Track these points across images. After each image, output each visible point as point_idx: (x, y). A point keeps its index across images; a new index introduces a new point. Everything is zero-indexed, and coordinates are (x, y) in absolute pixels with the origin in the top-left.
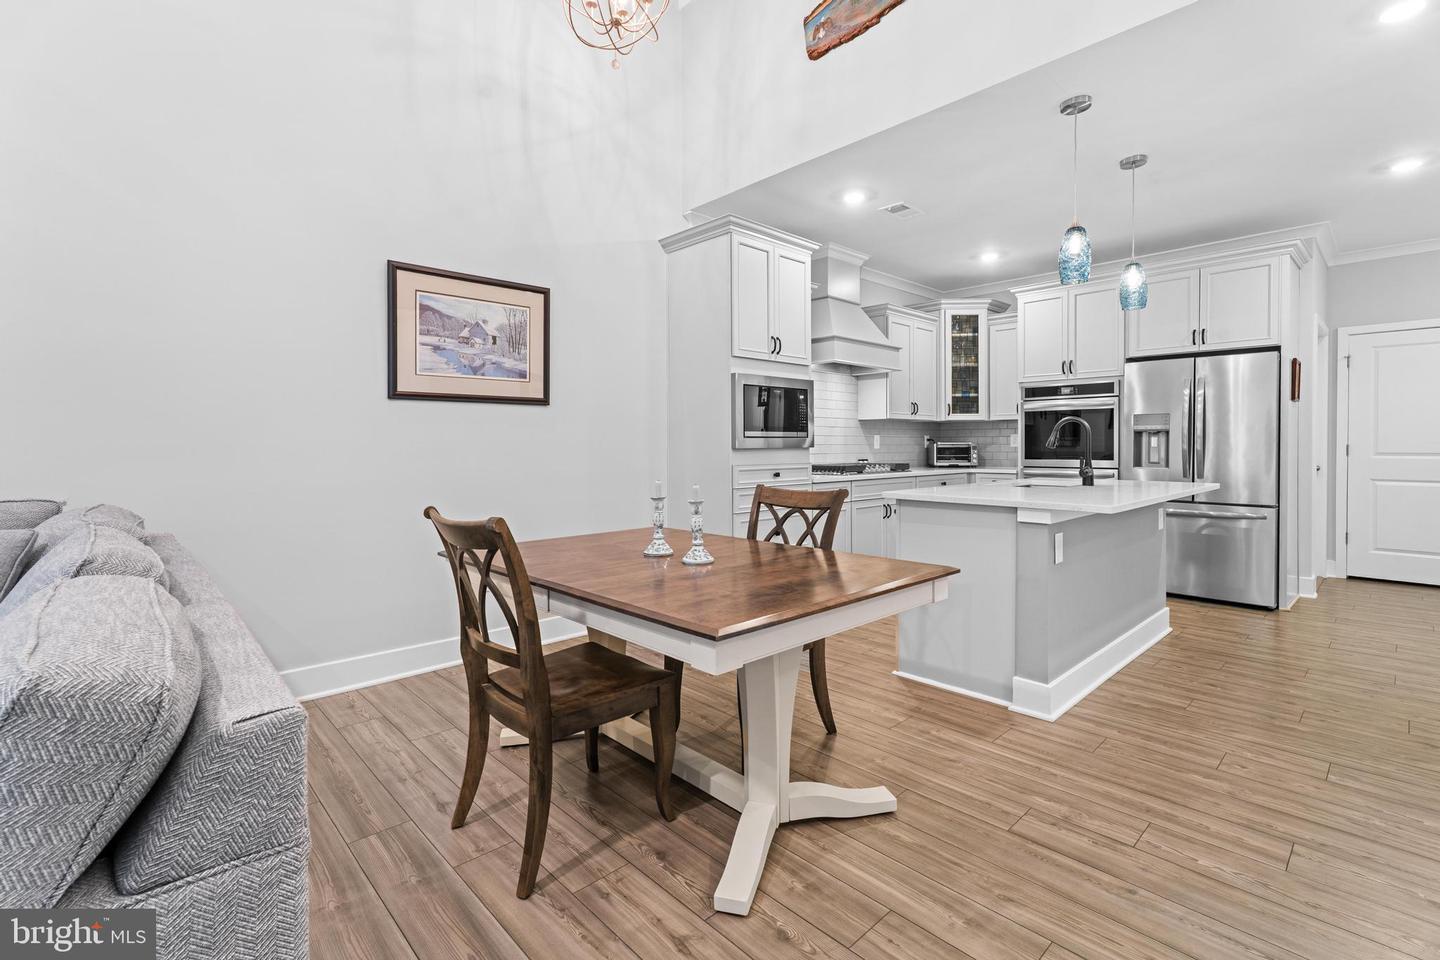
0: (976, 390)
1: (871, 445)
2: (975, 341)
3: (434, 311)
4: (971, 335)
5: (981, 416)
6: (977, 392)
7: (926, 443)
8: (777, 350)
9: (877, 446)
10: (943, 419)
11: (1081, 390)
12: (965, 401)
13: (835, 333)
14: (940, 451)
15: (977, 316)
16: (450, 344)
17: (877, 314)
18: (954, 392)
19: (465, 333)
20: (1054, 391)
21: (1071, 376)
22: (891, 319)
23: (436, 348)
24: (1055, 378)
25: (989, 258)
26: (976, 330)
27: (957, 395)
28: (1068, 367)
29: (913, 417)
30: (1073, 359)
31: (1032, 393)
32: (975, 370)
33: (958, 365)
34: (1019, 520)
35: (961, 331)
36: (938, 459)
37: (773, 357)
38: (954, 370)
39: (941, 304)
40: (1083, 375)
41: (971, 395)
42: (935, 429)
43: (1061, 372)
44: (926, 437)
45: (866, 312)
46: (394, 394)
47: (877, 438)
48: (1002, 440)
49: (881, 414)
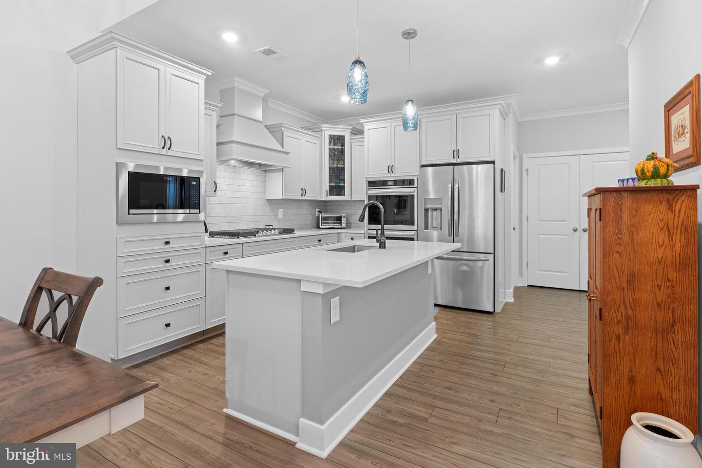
0: (344, 181)
1: (276, 216)
2: (342, 152)
4: (340, 147)
5: (346, 197)
6: (344, 183)
7: (317, 214)
8: (168, 145)
9: (280, 216)
10: (324, 199)
11: (396, 183)
12: (337, 189)
13: (234, 139)
14: (325, 219)
15: (344, 136)
17: (275, 130)
18: (330, 182)
20: (384, 183)
21: (393, 175)
22: (285, 134)
24: (384, 175)
26: (343, 145)
27: (332, 184)
28: (391, 169)
29: (303, 198)
30: (394, 165)
31: (372, 184)
32: (343, 169)
33: (332, 165)
34: (303, 289)
35: (335, 145)
36: (324, 223)
37: (164, 152)
38: (330, 168)
39: (322, 127)
40: (399, 175)
41: (341, 184)
42: (323, 206)
43: (387, 172)
44: (317, 210)
45: (267, 128)
47: (281, 211)
49: (279, 196)
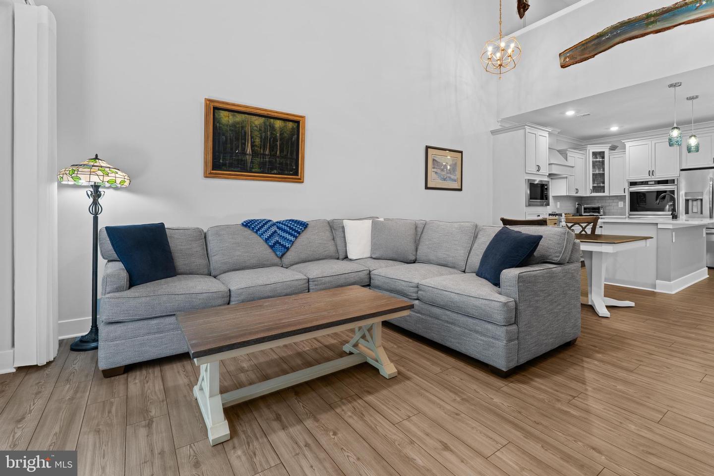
0: (604, 183)
1: (556, 206)
2: (603, 163)
3: (436, 161)
4: (601, 160)
5: (606, 194)
6: (604, 184)
7: (577, 206)
8: (539, 170)
9: (558, 207)
10: (588, 195)
11: (659, 182)
12: (599, 188)
13: (552, 162)
14: (585, 209)
15: (604, 152)
16: (439, 171)
17: (563, 153)
18: (593, 184)
19: (442, 168)
20: (645, 183)
21: (653, 177)
22: (568, 155)
23: (436, 173)
24: (645, 177)
25: (614, 129)
26: (603, 157)
27: (595, 185)
28: (651, 173)
29: (576, 195)
30: (654, 170)
31: (633, 184)
32: (603, 174)
33: (595, 172)
34: (659, 227)
35: (596, 158)
36: (584, 212)
37: (538, 173)
38: (593, 174)
39: (587, 147)
40: (660, 176)
41: (601, 185)
42: (580, 200)
43: (648, 175)
44: (577, 203)
45: (560, 154)
46: (427, 188)
47: (558, 203)
48: (614, 204)
49: (564, 194)
